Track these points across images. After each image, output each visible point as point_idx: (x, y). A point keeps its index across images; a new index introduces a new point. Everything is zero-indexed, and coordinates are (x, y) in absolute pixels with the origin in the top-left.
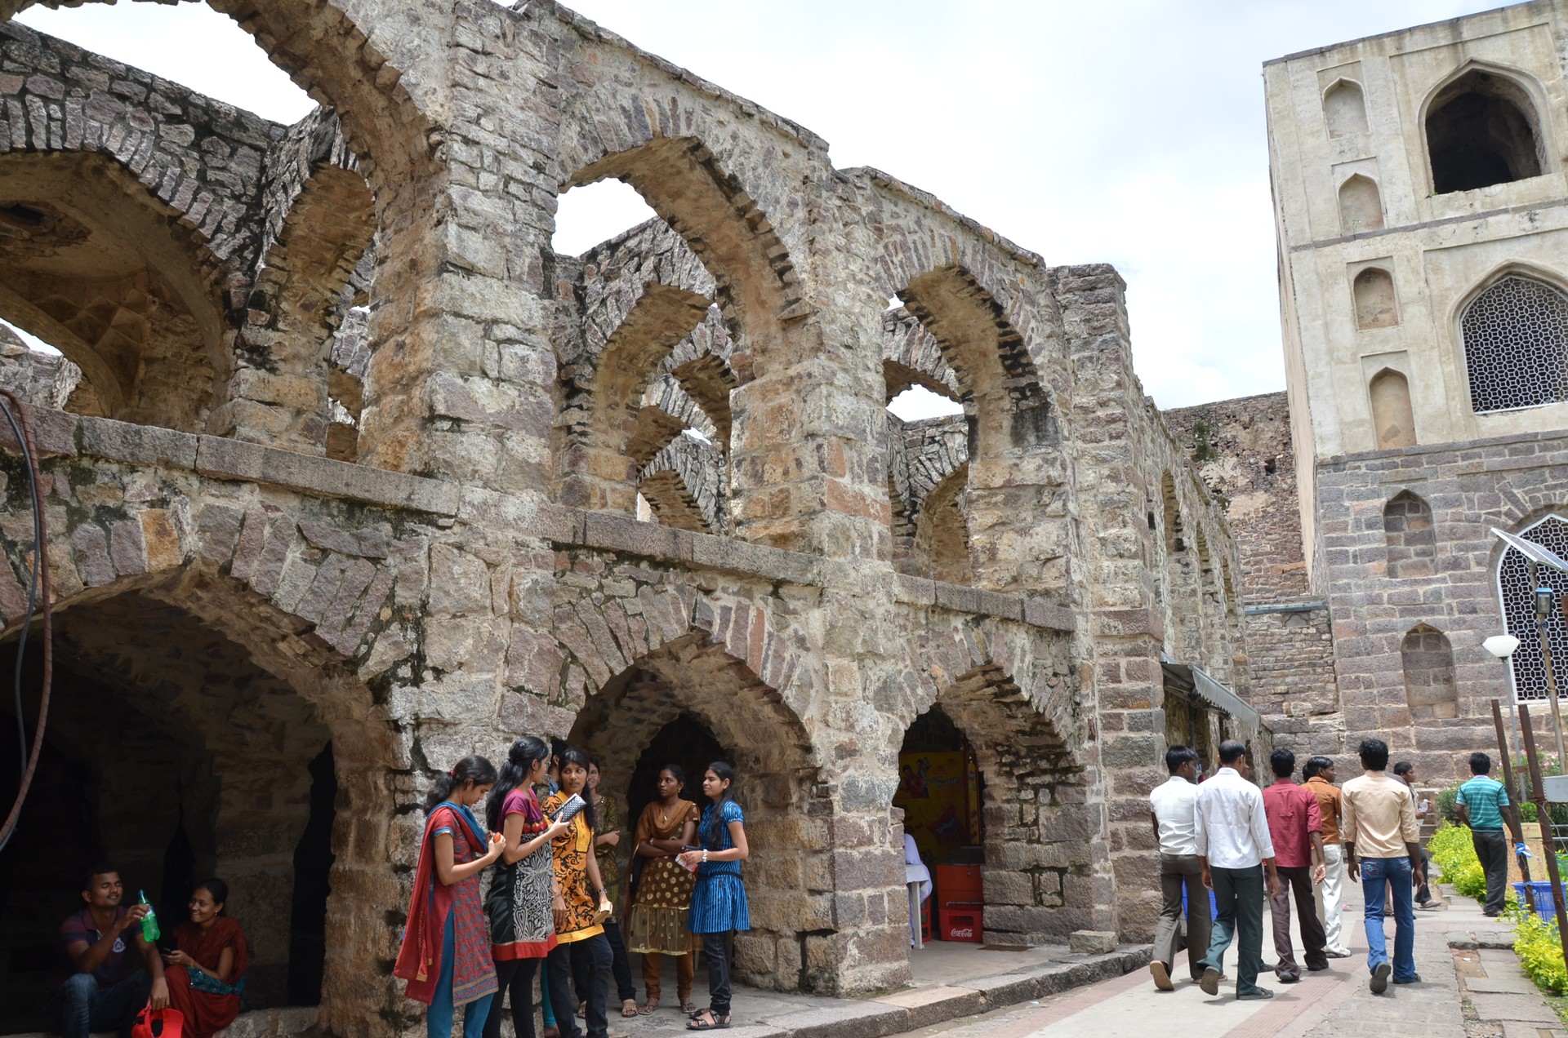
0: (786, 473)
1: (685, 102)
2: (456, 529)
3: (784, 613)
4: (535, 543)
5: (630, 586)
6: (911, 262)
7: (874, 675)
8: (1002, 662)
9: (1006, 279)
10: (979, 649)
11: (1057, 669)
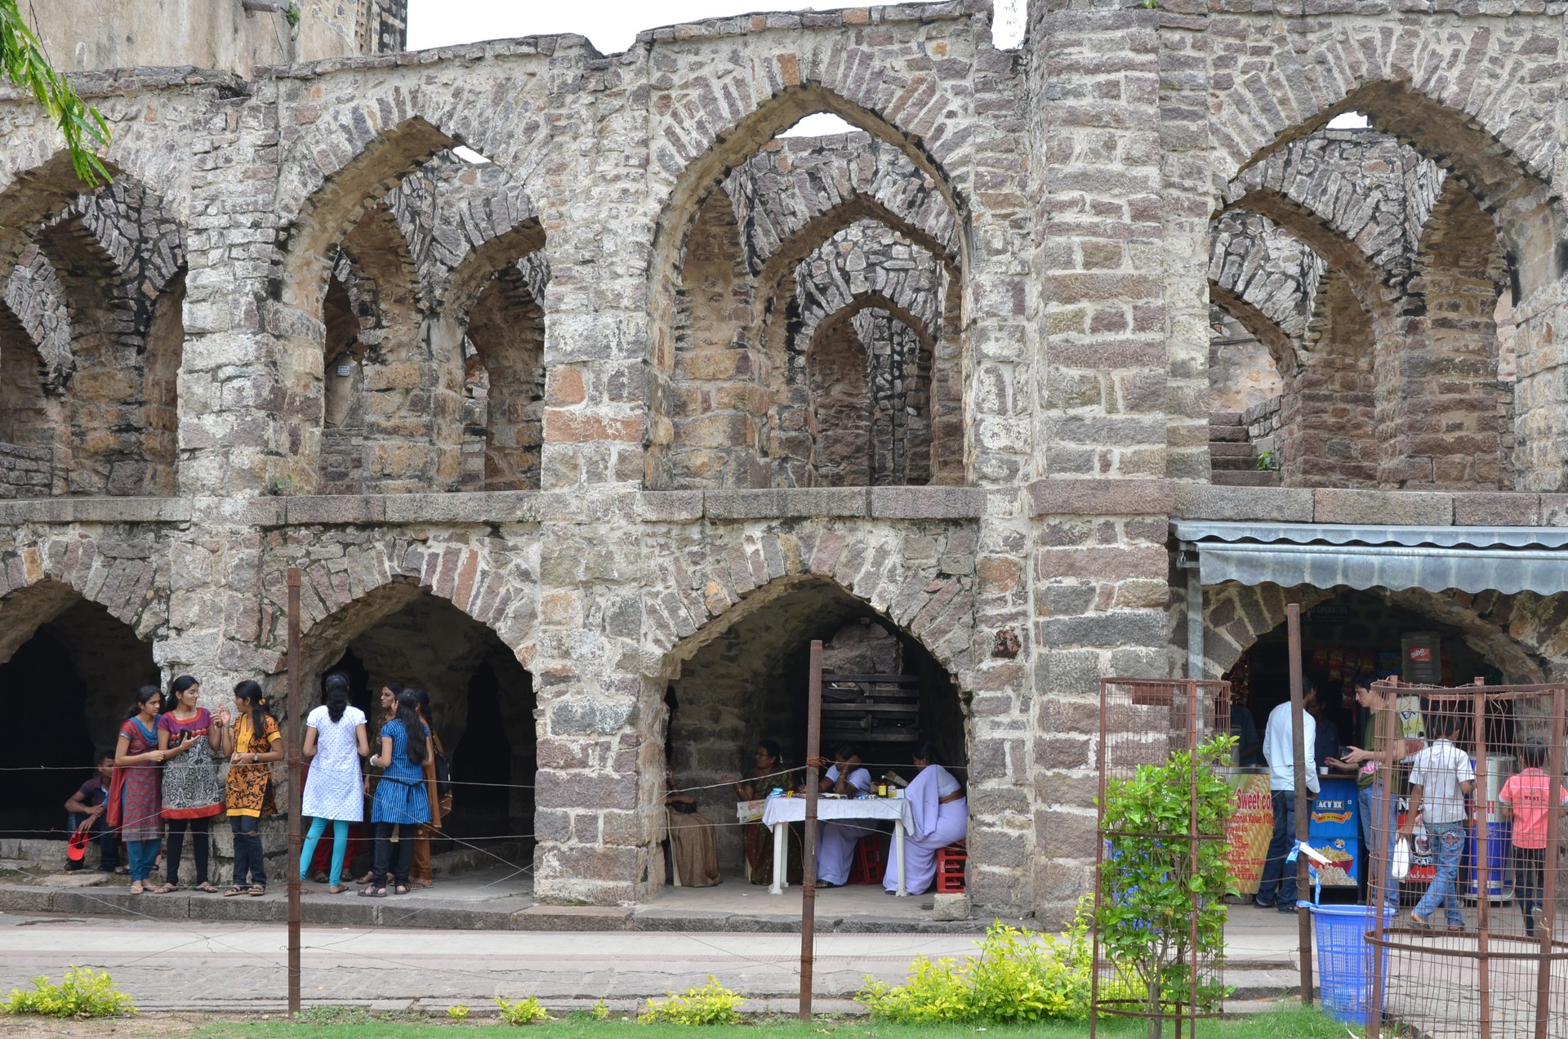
1: (410, 82)
2: (192, 529)
3: (503, 551)
4: (245, 530)
5: (337, 549)
6: (716, 115)
7: (607, 601)
8: (825, 570)
9: (900, 63)
10: (786, 558)
11: (946, 570)
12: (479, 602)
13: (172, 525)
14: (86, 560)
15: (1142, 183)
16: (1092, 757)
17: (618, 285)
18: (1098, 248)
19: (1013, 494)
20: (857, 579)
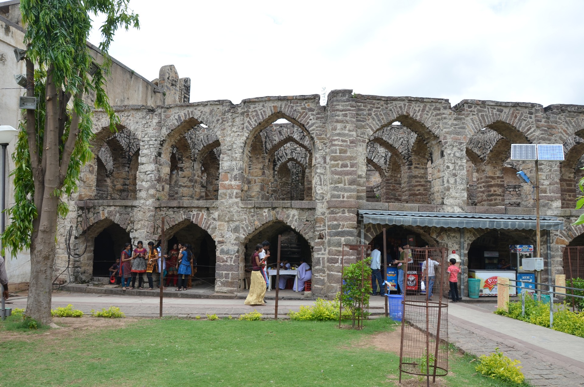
1: (191, 109)
2: (139, 208)
3: (209, 214)
4: (151, 208)
5: (172, 213)
6: (259, 118)
7: (233, 225)
8: (281, 219)
9: (299, 108)
10: (273, 216)
11: (308, 219)
12: (204, 225)
13: (135, 207)
14: (115, 214)
15: (352, 136)
16: (340, 261)
17: (236, 155)
18: (342, 149)
19: (323, 203)
20: (288, 221)
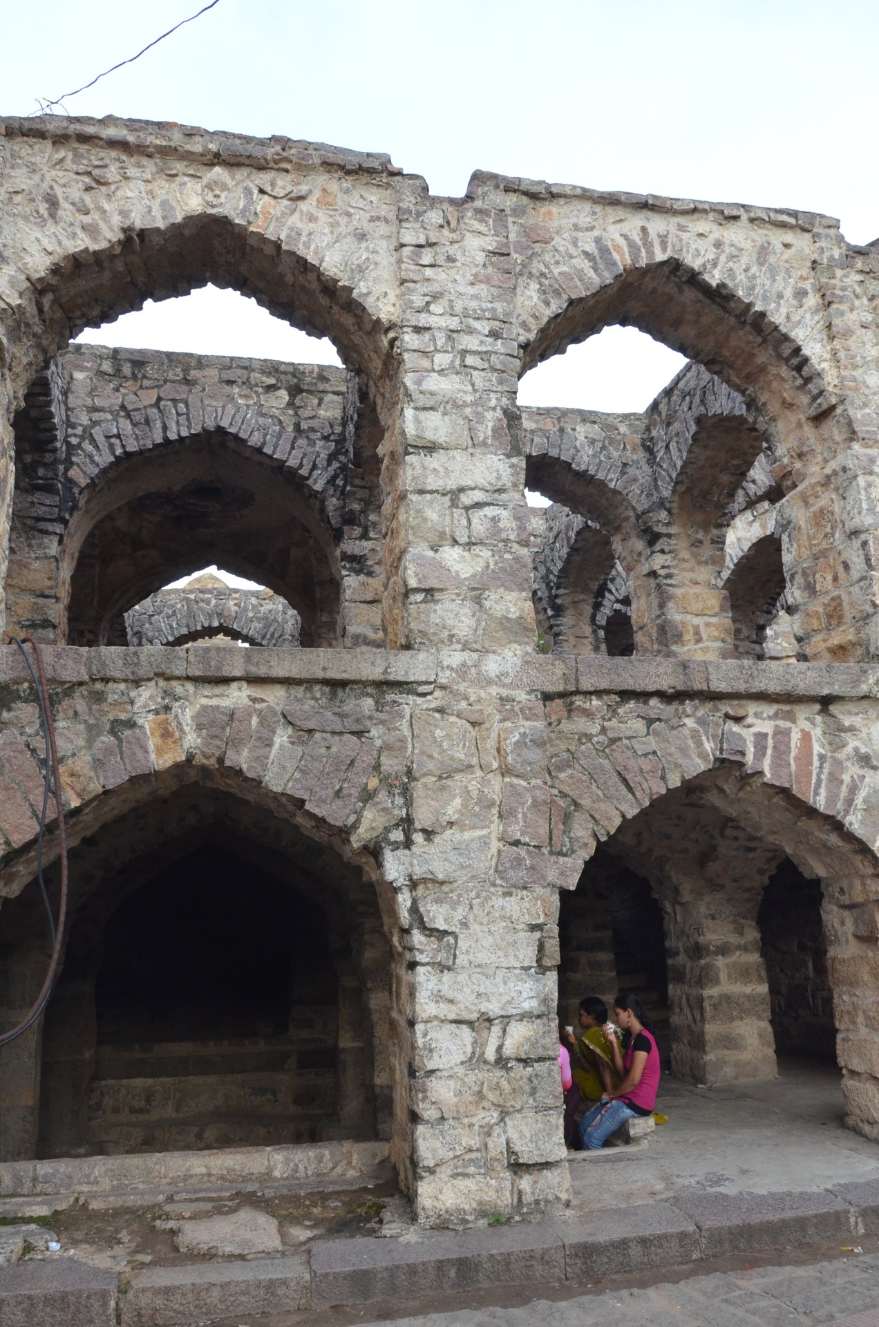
0: (835, 579)
1: (657, 225)
2: (438, 693)
3: (837, 732)
4: (522, 696)
5: (639, 726)
12: (823, 791)
13: (405, 687)
14: (265, 733)
